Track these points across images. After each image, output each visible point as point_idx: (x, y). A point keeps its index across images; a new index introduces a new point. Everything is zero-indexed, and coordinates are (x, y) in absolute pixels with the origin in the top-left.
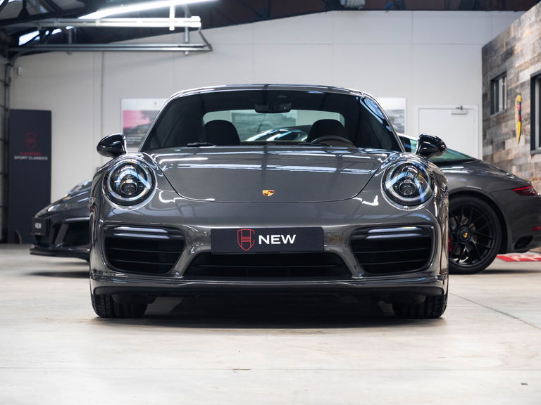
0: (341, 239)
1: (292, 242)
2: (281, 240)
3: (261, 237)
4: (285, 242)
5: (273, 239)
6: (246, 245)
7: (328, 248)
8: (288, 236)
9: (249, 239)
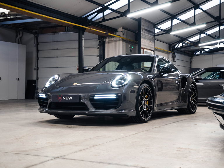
0: (86, 99)
1: (71, 99)
2: (68, 98)
3: (63, 97)
4: (69, 99)
5: (66, 98)
6: (60, 100)
7: (82, 101)
8: (70, 97)
9: (60, 98)
